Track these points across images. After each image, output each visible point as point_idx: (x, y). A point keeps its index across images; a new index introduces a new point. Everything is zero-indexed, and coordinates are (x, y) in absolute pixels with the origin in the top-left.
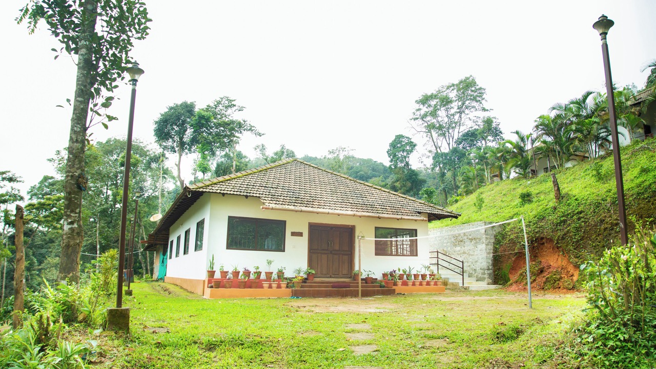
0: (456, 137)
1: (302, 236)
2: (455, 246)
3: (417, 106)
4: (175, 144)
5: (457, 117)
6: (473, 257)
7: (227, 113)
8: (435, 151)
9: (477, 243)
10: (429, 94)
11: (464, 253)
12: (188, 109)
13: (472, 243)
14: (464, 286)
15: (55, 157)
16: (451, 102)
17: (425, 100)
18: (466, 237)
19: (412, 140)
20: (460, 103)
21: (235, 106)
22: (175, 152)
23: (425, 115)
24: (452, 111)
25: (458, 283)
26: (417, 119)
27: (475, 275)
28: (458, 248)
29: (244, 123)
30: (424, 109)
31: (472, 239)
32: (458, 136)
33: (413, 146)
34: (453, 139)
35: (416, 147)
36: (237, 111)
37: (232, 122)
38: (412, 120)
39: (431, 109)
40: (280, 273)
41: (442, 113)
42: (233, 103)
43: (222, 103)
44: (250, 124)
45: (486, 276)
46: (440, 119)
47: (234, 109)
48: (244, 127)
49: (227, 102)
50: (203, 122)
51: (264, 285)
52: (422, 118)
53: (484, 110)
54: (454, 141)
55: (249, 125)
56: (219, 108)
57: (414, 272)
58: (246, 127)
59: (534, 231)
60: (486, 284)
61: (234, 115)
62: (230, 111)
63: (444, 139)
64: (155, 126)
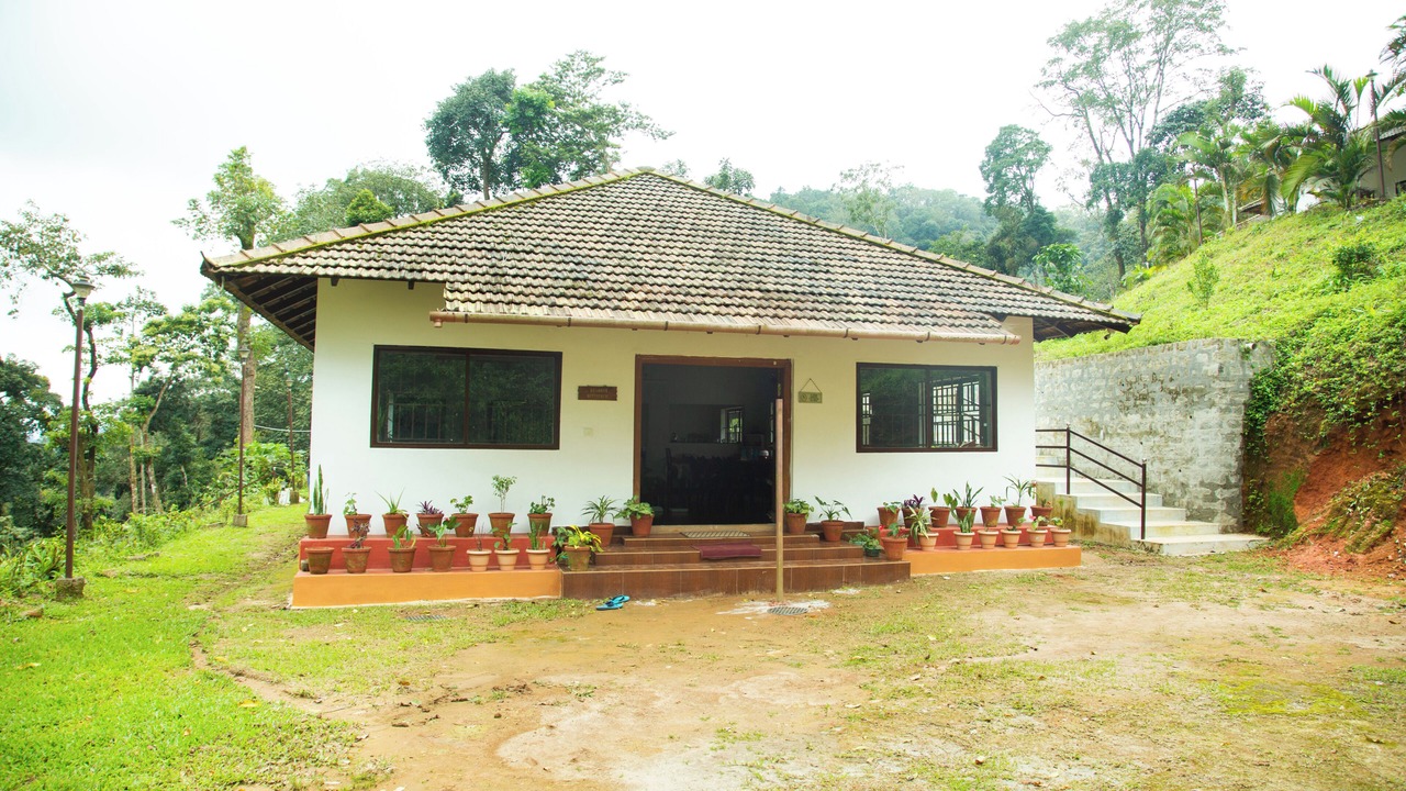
0: (1148, 125)
1: (614, 398)
2: (1125, 409)
3: (1052, 53)
4: (477, 172)
5: (1151, 74)
6: (1178, 445)
7: (587, 92)
8: (1097, 161)
9: (1193, 403)
10: (1081, 20)
11: (1152, 432)
12: (499, 87)
13: (1178, 402)
14: (1147, 539)
15: (189, 216)
16: (1136, 36)
17: (1071, 36)
18: (1157, 387)
19: (1040, 138)
20: (1161, 38)
21: (601, 71)
22: (477, 188)
23: (1073, 75)
24: (1141, 60)
25: (1127, 529)
26: (1052, 83)
27: (1185, 500)
28: (1133, 418)
29: (623, 110)
30: (1071, 60)
31: (1178, 393)
32: (1155, 121)
33: (1043, 150)
34: (1141, 128)
35: (1050, 154)
36: (609, 83)
37: (599, 111)
38: (1041, 88)
39: (1086, 58)
40: (540, 517)
41: (1113, 65)
42: (598, 65)
43: (574, 67)
44: (637, 113)
45: (1218, 506)
46: (1108, 81)
47: (601, 80)
48: (624, 121)
49: (584, 64)
50: (530, 113)
51: (473, 561)
52: (1065, 81)
53: (1222, 50)
54: (1145, 133)
55: (635, 116)
56: (567, 80)
57: (981, 502)
58: (628, 121)
59: (1388, 369)
60: (1216, 530)
61: (602, 95)
62: (593, 86)
63: (1120, 131)
64: (426, 134)
